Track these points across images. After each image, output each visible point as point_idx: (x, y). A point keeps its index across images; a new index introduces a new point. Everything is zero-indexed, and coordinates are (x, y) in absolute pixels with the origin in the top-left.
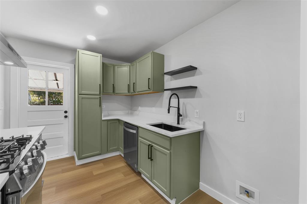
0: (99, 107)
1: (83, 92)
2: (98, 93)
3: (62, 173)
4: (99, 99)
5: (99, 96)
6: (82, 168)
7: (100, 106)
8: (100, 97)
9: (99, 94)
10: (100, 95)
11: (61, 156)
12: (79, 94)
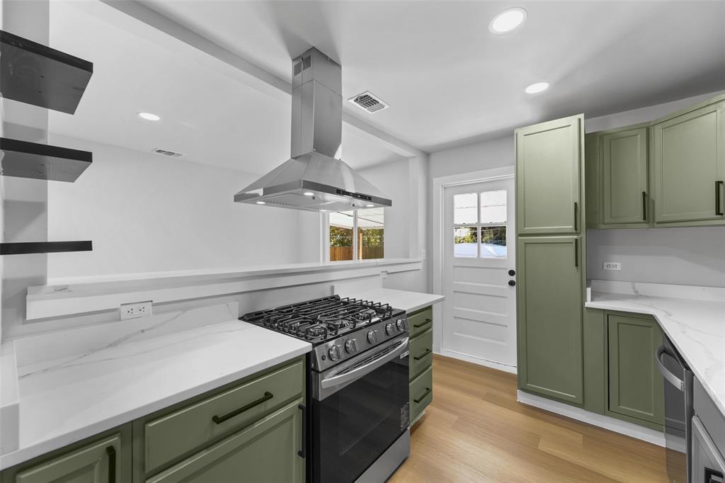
0: (575, 268)
1: (529, 229)
2: (571, 227)
3: (484, 399)
4: (574, 244)
5: (576, 237)
6: (524, 413)
7: (577, 265)
8: (576, 240)
9: (574, 231)
10: (577, 234)
11: (495, 364)
12: (519, 235)
